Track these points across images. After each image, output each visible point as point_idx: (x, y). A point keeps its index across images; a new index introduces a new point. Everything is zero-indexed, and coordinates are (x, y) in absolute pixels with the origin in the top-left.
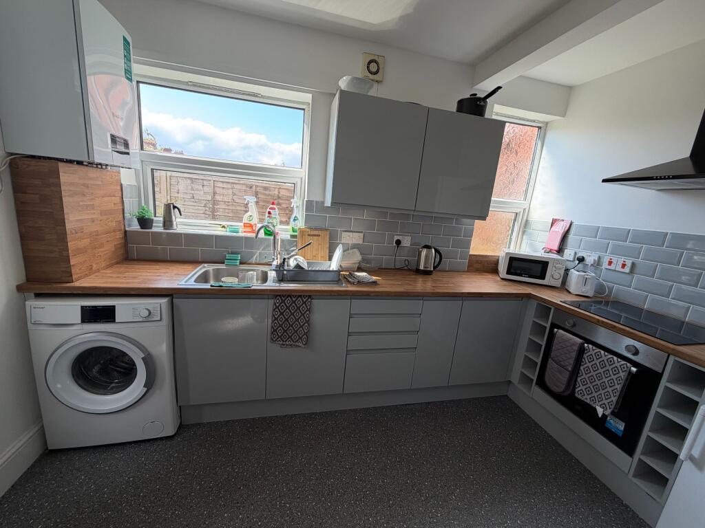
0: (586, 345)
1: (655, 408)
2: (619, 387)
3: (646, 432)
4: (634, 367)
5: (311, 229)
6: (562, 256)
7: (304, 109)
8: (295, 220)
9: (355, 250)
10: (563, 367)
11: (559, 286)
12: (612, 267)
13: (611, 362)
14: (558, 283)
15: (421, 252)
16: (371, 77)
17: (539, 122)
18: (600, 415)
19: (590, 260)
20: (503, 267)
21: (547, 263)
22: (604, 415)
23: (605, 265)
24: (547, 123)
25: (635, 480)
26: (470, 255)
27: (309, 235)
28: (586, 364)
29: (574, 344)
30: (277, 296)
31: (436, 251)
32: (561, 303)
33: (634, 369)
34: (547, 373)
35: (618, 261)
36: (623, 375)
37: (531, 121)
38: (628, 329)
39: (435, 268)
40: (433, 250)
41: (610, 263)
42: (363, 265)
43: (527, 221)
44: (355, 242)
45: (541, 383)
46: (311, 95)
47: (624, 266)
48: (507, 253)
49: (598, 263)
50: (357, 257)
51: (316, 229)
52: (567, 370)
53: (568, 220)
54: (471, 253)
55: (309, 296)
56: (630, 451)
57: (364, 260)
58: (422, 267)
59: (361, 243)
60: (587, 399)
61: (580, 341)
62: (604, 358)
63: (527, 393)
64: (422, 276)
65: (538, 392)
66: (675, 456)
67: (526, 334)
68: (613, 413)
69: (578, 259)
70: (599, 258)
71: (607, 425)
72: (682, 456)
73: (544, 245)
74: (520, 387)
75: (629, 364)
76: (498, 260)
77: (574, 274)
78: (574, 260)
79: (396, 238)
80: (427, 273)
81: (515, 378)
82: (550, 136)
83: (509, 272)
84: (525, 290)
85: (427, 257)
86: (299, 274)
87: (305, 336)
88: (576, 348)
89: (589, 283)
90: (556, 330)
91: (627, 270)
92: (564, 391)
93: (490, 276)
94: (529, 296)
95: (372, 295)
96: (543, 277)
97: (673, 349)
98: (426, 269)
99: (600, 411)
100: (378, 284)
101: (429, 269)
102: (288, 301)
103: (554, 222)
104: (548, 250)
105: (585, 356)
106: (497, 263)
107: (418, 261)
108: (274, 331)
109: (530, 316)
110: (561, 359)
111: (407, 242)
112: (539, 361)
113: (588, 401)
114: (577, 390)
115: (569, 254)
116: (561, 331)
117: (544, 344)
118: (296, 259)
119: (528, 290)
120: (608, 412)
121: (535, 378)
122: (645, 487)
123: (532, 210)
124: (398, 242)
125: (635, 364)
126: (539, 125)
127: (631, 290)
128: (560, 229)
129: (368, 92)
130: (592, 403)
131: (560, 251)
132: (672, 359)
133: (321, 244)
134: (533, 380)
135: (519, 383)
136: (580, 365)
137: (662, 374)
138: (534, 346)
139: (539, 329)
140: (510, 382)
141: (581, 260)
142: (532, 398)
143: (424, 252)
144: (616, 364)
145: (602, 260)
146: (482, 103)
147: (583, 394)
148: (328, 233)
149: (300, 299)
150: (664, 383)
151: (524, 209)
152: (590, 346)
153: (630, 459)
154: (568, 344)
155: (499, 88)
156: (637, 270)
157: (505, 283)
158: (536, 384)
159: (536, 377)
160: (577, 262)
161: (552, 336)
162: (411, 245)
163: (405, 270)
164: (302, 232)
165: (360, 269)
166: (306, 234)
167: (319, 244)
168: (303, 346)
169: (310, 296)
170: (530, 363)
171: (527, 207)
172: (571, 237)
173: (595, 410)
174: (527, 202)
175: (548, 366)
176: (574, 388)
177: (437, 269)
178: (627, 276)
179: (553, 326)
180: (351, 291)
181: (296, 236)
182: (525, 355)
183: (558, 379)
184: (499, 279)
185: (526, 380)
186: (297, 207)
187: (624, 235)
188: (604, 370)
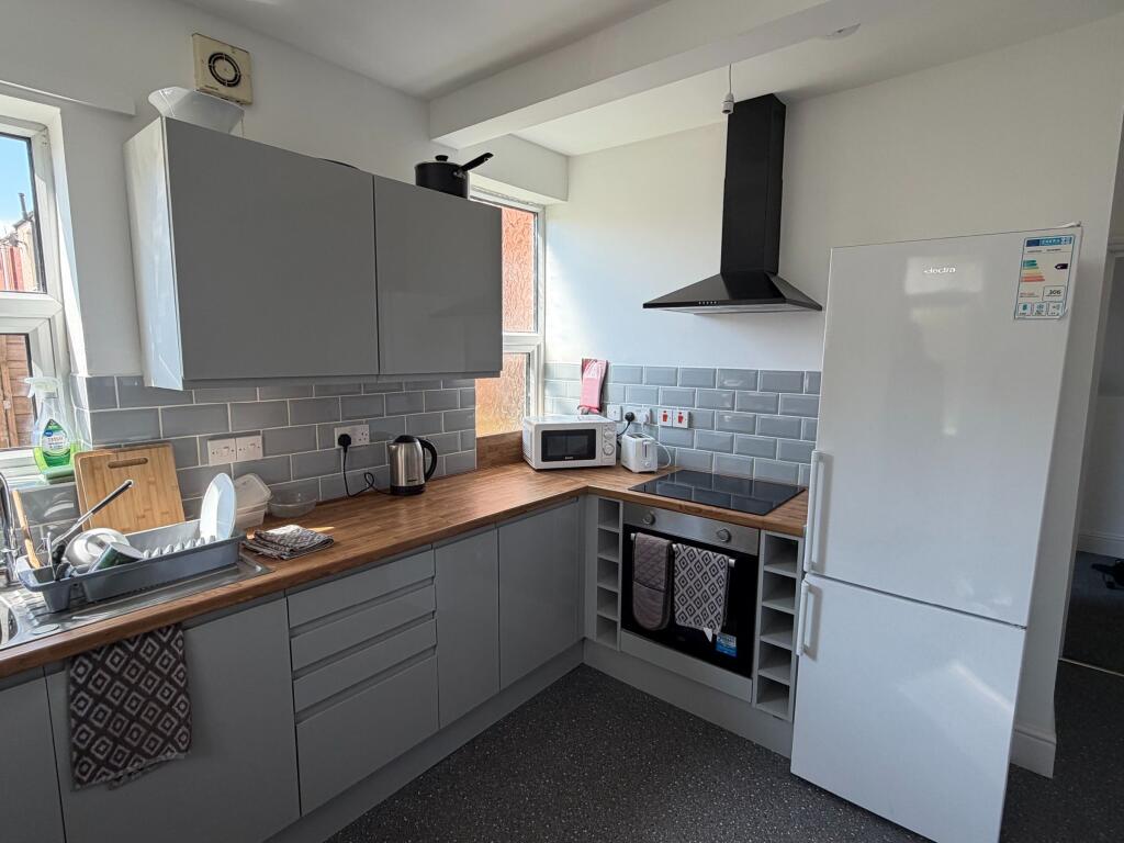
0: (674, 546)
1: (760, 603)
2: (722, 592)
3: (759, 638)
4: (732, 557)
5: (117, 448)
6: (606, 416)
7: (28, 140)
8: (48, 432)
9: (250, 477)
10: (652, 587)
11: (614, 464)
12: (668, 423)
13: (706, 560)
14: (612, 461)
15: (396, 450)
16: (224, 90)
17: (533, 205)
18: (710, 639)
19: (641, 417)
20: (533, 450)
21: (593, 432)
22: (714, 636)
23: (660, 422)
24: (544, 207)
25: (761, 707)
26: (478, 439)
27: (112, 466)
28: (681, 573)
29: (660, 549)
30: (75, 657)
31: (425, 444)
32: (628, 492)
33: (732, 561)
34: (634, 605)
35: (674, 413)
36: (723, 573)
37: (523, 203)
38: (714, 509)
39: (427, 476)
40: (418, 443)
41: (665, 417)
42: (277, 507)
43: (545, 365)
44: (242, 457)
45: (630, 623)
46: (59, 110)
47: (680, 419)
48: (537, 427)
49: (651, 420)
50: (261, 494)
51: (132, 447)
52: (660, 590)
53: (603, 359)
54: (478, 436)
55: (176, 623)
56: (747, 673)
57: (278, 495)
58: (402, 482)
59: (259, 456)
60: (690, 623)
61: (666, 542)
62: (699, 558)
63: (610, 646)
64: (405, 499)
65: (627, 640)
66: (788, 653)
67: (593, 554)
68: (724, 630)
69: (627, 418)
70: (651, 411)
71: (719, 649)
72: (798, 651)
73: (578, 402)
74: (602, 641)
75: (726, 557)
76: (521, 438)
77: (631, 444)
78: (622, 420)
79: (338, 433)
80: (414, 491)
81: (591, 630)
82: (552, 226)
83: (545, 458)
84: (577, 482)
85: (408, 460)
86: (122, 578)
87: (183, 729)
88: (664, 555)
89: (650, 450)
90: (633, 535)
91: (685, 424)
92: (662, 623)
93: (517, 470)
94: (586, 491)
95: (334, 570)
96: (592, 455)
97: (763, 522)
98: (411, 484)
99: (709, 633)
100: (337, 544)
101: (417, 483)
102: (114, 661)
103: (585, 365)
104: (586, 409)
105: (677, 562)
106: (520, 444)
107: (392, 471)
108: (80, 756)
109: (594, 524)
110: (649, 577)
111: (361, 436)
112: (619, 590)
113: (693, 625)
114: (677, 615)
115: (613, 411)
116: (640, 535)
117: (619, 561)
118: (92, 539)
119: (582, 482)
120: (717, 631)
121: (618, 619)
122: (769, 708)
123: (549, 347)
124: (345, 440)
125: (731, 553)
126: (534, 209)
127: (695, 453)
128: (594, 374)
129: (231, 129)
130: (697, 627)
131: (602, 409)
132: (763, 533)
133: (154, 483)
134: (616, 623)
135: (599, 635)
136: (673, 577)
137: (758, 556)
138: (607, 568)
139: (608, 539)
140: (585, 638)
141: (631, 418)
142: (622, 652)
143: (402, 451)
144: (714, 561)
145: (655, 413)
146: (460, 175)
147: (684, 619)
148: (169, 450)
149: (150, 640)
150: (762, 568)
151: (538, 347)
152: (680, 545)
153: (750, 681)
154: (653, 551)
155: (488, 155)
156: (696, 423)
157: (544, 477)
158: (622, 626)
159: (619, 615)
160: (627, 422)
161: (629, 546)
162: (371, 441)
163: (368, 494)
164: (89, 462)
165: (272, 519)
166: (105, 465)
167: (149, 483)
168: (182, 756)
169: (178, 626)
170: (606, 597)
171: (540, 342)
172: (610, 385)
173: (703, 633)
174: (540, 334)
175: (635, 593)
176: (673, 613)
177: (433, 477)
178: (686, 432)
179: (628, 529)
180: (285, 579)
181: (72, 474)
182: (600, 589)
183: (649, 610)
184: (532, 472)
185: (607, 626)
186: (51, 396)
187: (671, 376)
188: (701, 574)
